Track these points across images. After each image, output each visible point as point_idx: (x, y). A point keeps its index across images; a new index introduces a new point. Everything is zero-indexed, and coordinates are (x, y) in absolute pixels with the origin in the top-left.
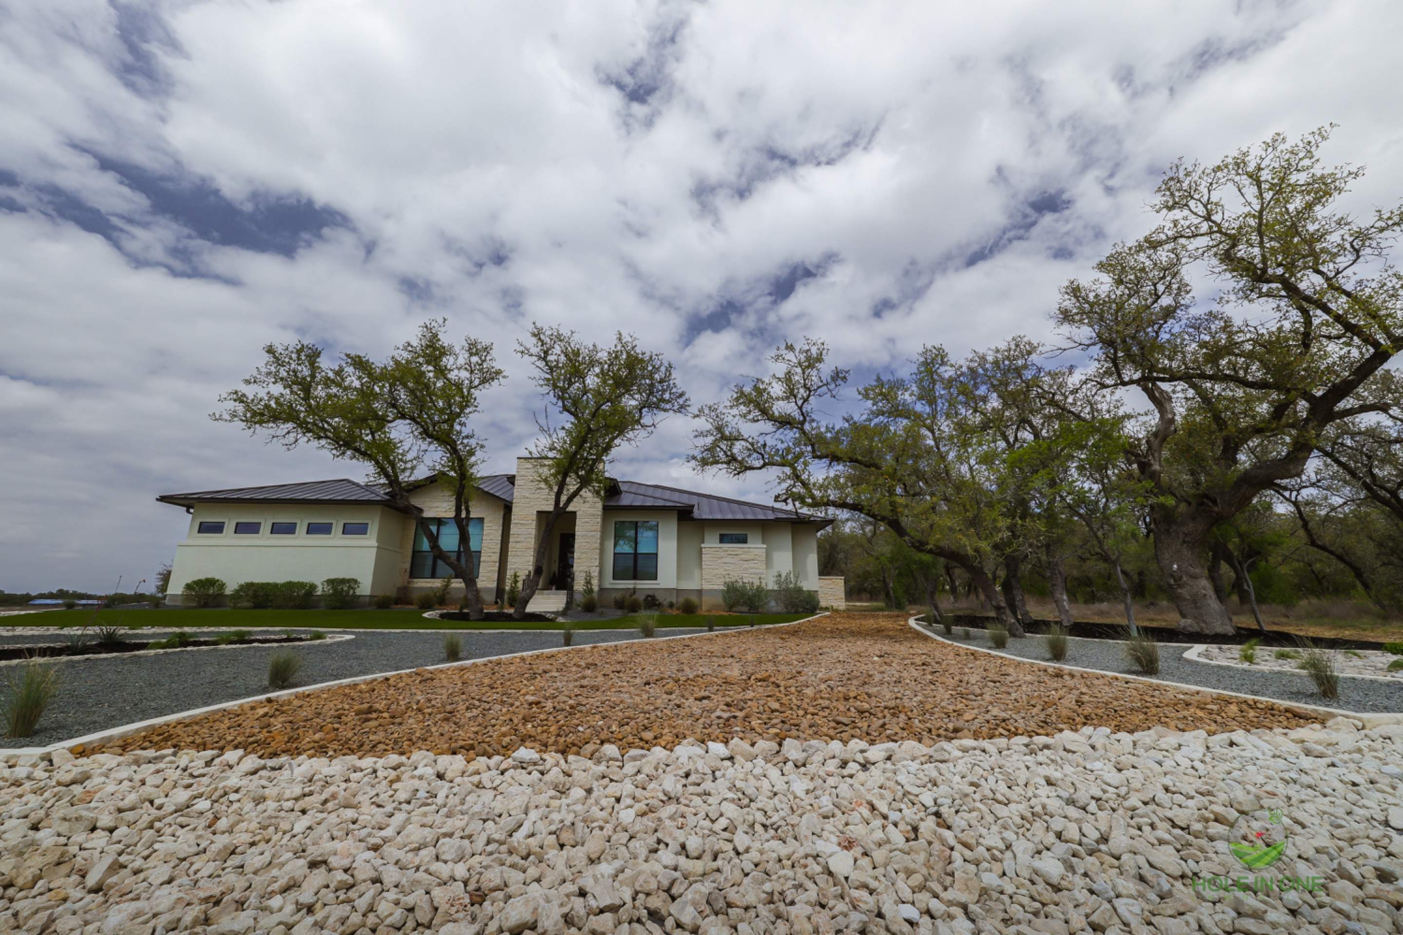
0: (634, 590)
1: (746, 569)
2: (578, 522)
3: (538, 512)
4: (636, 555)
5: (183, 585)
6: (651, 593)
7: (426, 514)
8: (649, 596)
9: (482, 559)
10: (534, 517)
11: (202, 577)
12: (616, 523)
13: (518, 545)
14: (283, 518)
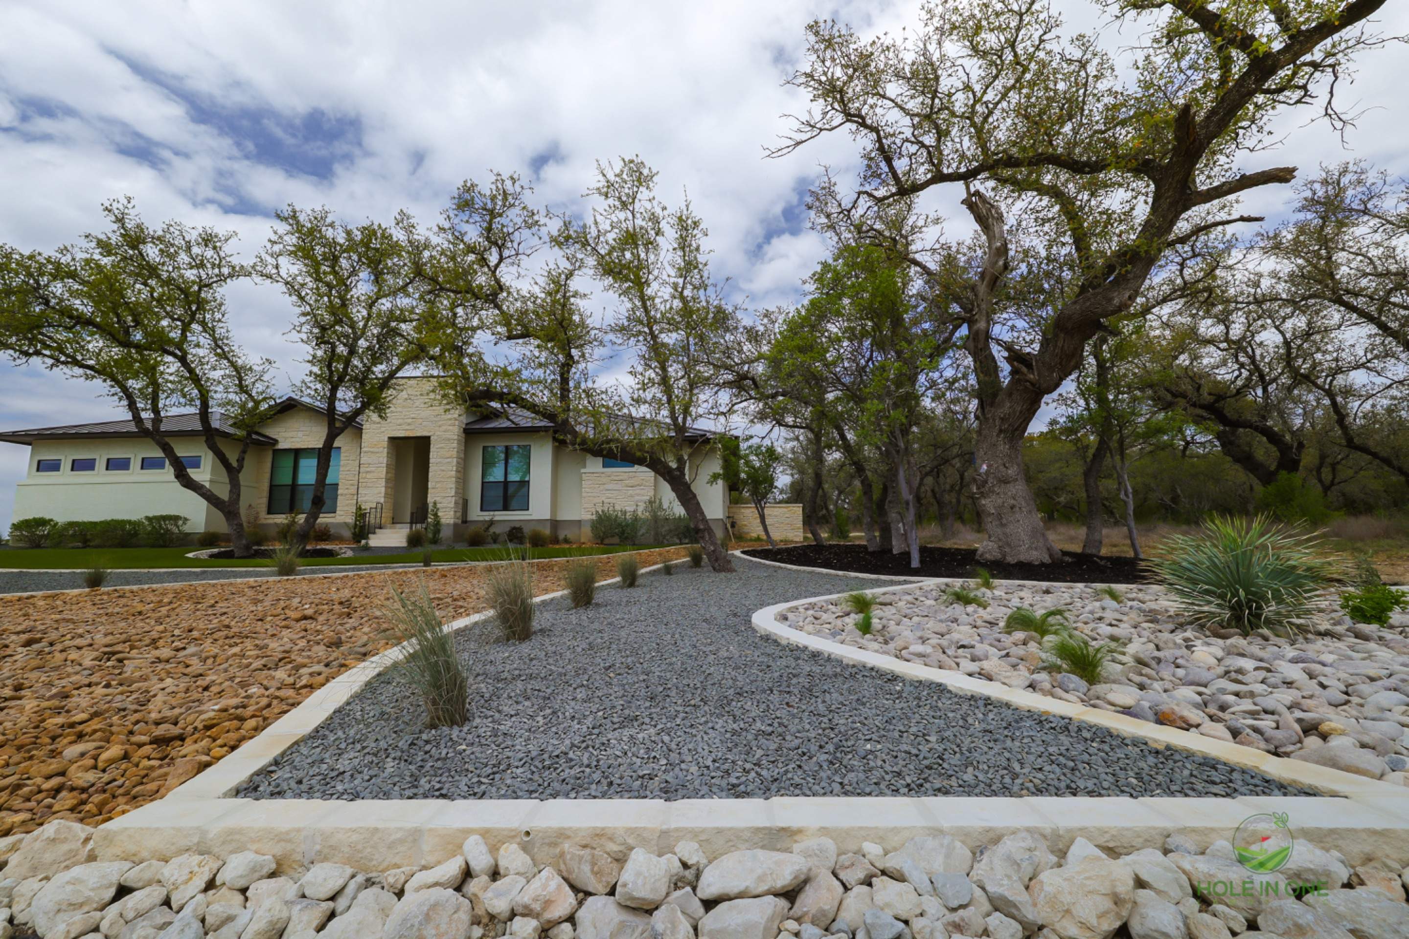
0: (492, 523)
1: (632, 496)
2: (433, 449)
3: (392, 439)
4: (506, 483)
5: (9, 525)
6: (517, 525)
7: (282, 445)
8: (514, 528)
9: (340, 492)
10: (385, 444)
11: (29, 516)
12: (485, 448)
13: (368, 476)
14: (118, 453)
